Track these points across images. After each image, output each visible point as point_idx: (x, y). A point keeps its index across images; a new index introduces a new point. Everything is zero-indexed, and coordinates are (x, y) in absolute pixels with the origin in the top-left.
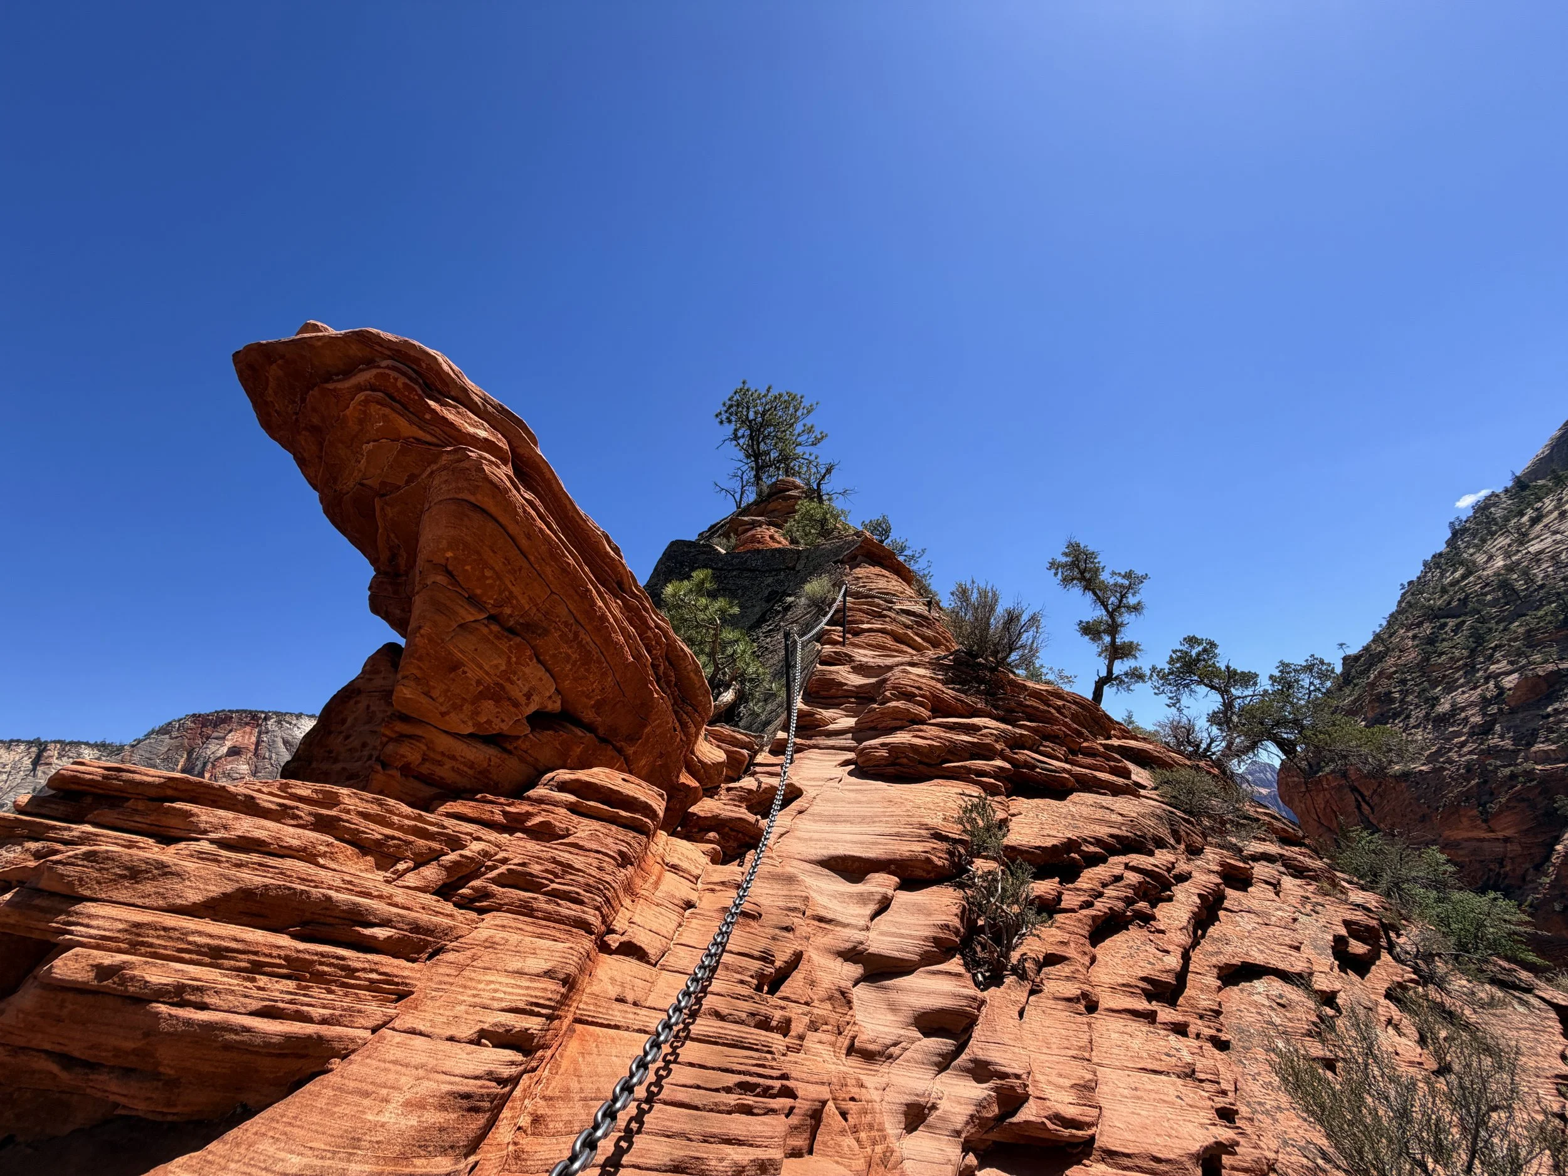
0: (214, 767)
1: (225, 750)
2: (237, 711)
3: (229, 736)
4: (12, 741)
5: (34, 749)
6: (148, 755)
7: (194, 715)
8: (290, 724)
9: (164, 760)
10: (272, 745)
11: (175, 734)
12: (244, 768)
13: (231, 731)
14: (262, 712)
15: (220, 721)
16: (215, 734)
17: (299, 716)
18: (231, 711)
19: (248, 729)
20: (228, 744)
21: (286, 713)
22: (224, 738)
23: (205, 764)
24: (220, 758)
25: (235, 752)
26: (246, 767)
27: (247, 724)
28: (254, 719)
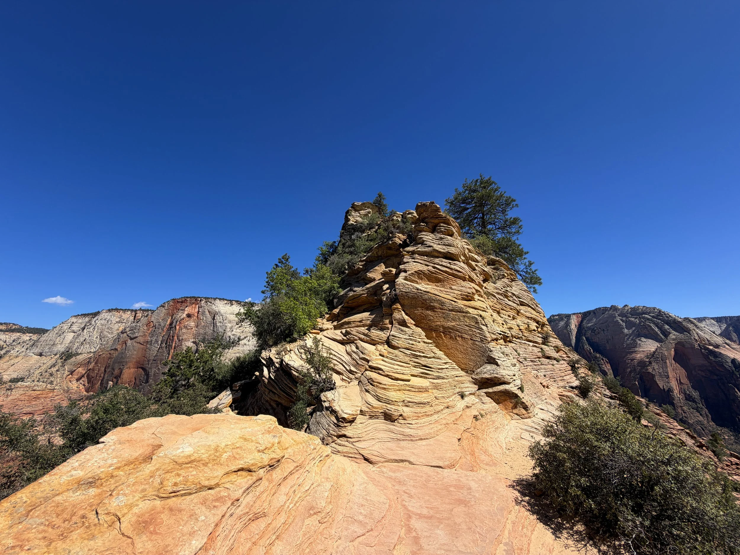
0: (180, 323)
1: (184, 315)
2: (190, 297)
3: (186, 309)
4: (126, 310)
5: (133, 313)
6: (156, 317)
7: (173, 299)
8: (211, 303)
9: (163, 320)
10: (203, 313)
11: (166, 308)
12: (192, 324)
13: (187, 307)
14: (199, 297)
15: (183, 302)
16: (181, 308)
17: (215, 299)
18: (187, 297)
19: (194, 306)
20: (186, 313)
21: (209, 298)
22: (184, 310)
23: (177, 322)
24: (183, 319)
25: (189, 316)
26: (193, 323)
27: (193, 303)
28: (196, 300)
